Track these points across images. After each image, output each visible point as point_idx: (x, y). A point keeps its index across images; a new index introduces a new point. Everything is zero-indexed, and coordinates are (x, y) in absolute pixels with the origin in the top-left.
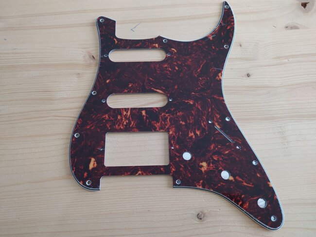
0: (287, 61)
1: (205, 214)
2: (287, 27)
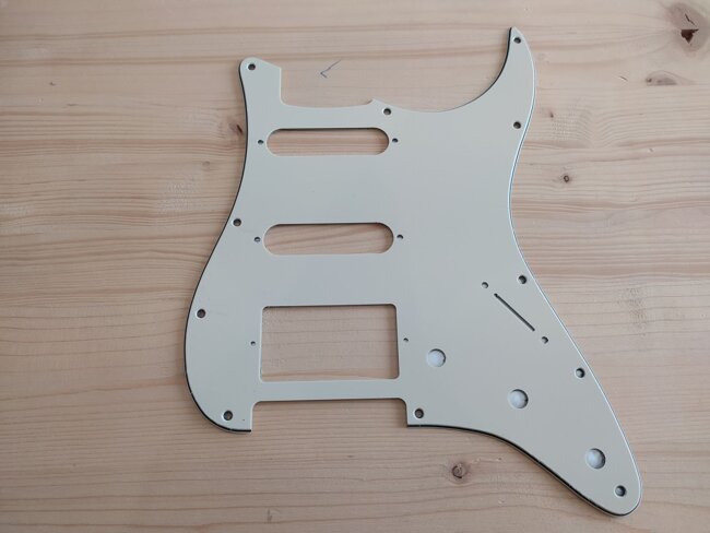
0: (648, 151)
1: (469, 466)
2: (650, 81)
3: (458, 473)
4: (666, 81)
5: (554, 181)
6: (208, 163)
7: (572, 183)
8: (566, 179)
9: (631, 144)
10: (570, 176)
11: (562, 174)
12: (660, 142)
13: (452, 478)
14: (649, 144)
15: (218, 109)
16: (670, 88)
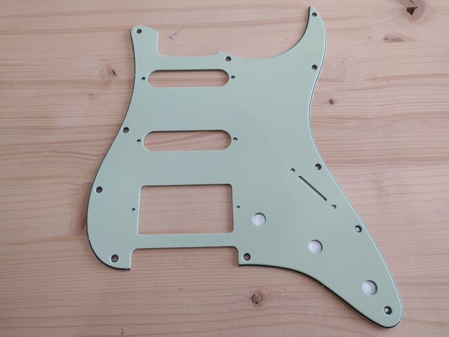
0: (386, 83)
1: (264, 295)
2: (387, 39)
3: (256, 300)
4: (397, 40)
5: (323, 103)
6: (92, 94)
7: (335, 105)
8: (331, 102)
9: (375, 79)
10: (334, 100)
11: (328, 99)
12: (394, 78)
13: (251, 303)
14: (387, 79)
15: (100, 60)
16: (400, 43)
